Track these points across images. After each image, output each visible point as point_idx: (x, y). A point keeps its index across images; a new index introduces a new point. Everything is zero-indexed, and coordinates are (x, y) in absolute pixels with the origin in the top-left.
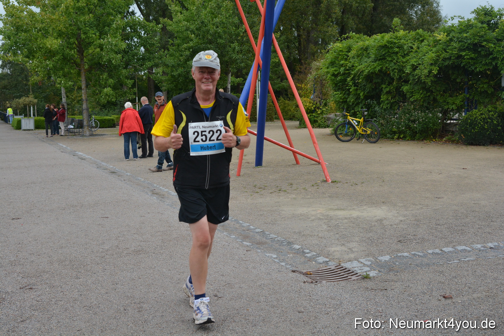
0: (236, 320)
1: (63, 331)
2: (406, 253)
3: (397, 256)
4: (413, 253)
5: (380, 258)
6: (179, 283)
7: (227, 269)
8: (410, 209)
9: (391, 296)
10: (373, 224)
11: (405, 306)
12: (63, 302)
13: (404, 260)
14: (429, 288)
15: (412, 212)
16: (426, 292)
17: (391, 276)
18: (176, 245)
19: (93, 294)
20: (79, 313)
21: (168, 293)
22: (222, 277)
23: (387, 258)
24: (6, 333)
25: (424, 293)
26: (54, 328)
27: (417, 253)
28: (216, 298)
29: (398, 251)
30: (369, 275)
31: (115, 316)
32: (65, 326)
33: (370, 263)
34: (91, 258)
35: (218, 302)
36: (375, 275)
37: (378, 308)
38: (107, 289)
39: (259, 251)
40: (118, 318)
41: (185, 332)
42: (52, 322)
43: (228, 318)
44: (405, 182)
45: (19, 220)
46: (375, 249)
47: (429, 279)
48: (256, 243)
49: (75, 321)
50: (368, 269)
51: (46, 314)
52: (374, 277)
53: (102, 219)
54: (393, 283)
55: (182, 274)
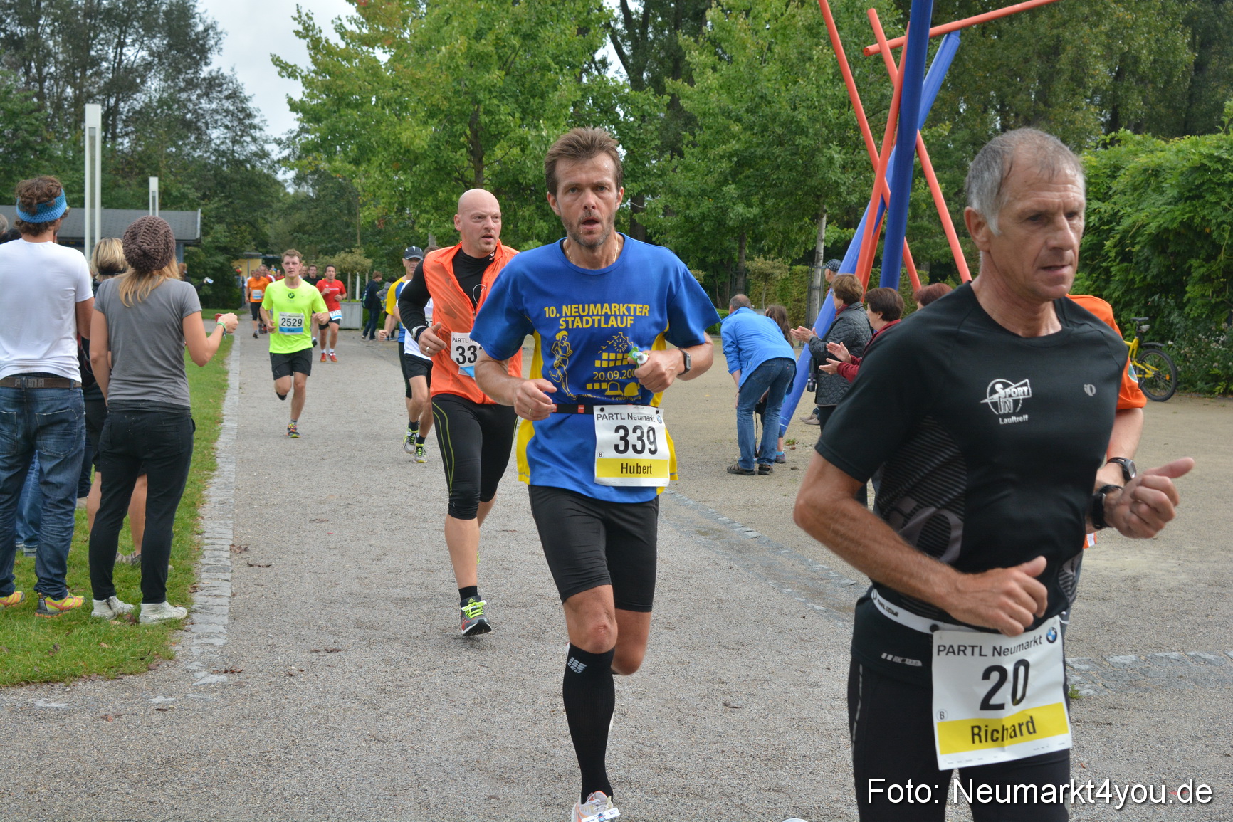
2: (1176, 653)
3: (1154, 657)
4: (1192, 653)
5: (1116, 659)
8: (1212, 559)
9: (1118, 737)
10: (1114, 586)
11: (1145, 760)
13: (1170, 666)
14: (1211, 728)
15: (1216, 565)
16: (1200, 736)
17: (1131, 698)
23: (1130, 658)
25: (1196, 739)
27: (1201, 655)
29: (1159, 647)
30: (1077, 691)
33: (1087, 667)
36: (1092, 692)
37: (1080, 759)
39: (841, 624)
44: (1217, 497)
45: (323, 524)
46: (1106, 637)
47: (1215, 711)
48: (837, 609)
50: (1079, 678)
52: (1089, 697)
54: (1129, 713)
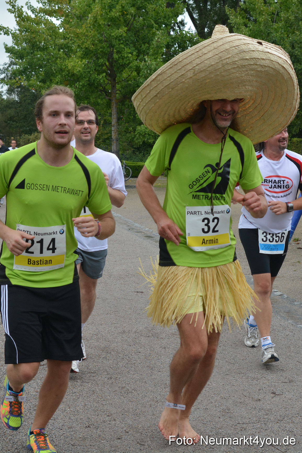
0: (294, 421)
1: (90, 415)
6: (228, 374)
7: (289, 364)
12: (90, 384)
18: (227, 331)
19: (125, 378)
20: (109, 397)
21: (214, 385)
22: (281, 372)
24: (27, 411)
26: (81, 410)
28: (272, 395)
31: (151, 404)
32: (93, 410)
34: (123, 339)
35: (274, 399)
38: (141, 374)
40: (154, 406)
41: (232, 429)
42: (78, 404)
43: (286, 418)
49: (104, 405)
51: (71, 395)
53: (135, 293)
55: (233, 365)
